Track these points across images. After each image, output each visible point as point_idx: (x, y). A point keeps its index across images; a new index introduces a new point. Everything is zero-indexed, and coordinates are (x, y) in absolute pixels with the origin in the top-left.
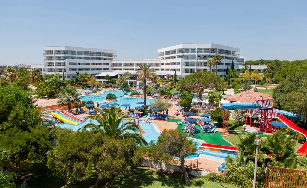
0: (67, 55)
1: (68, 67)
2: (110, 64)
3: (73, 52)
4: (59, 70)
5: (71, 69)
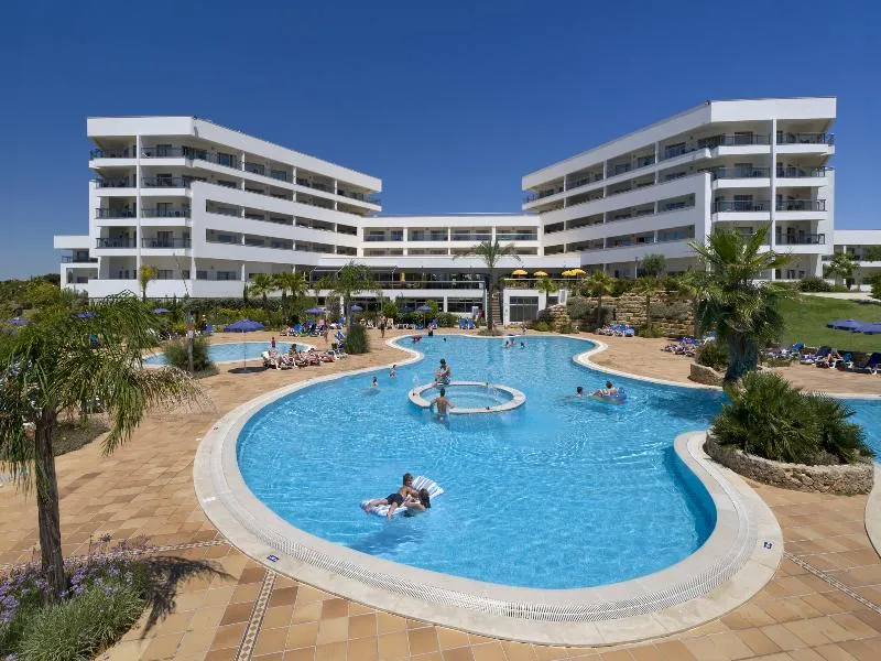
0: (198, 163)
1: (200, 221)
2: (360, 233)
3: (228, 157)
4: (161, 239)
5: (215, 236)
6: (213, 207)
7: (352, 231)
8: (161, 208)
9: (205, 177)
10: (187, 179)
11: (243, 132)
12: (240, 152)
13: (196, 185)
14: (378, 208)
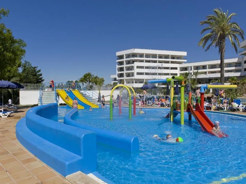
2: (178, 69)
3: (141, 55)
4: (128, 75)
5: (138, 74)
6: (138, 67)
7: (176, 68)
8: (128, 69)
9: (136, 61)
10: (133, 62)
11: (145, 49)
12: (144, 54)
13: (135, 63)
14: (186, 61)
